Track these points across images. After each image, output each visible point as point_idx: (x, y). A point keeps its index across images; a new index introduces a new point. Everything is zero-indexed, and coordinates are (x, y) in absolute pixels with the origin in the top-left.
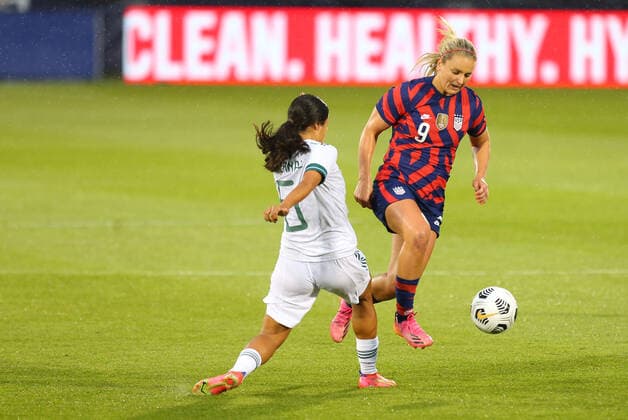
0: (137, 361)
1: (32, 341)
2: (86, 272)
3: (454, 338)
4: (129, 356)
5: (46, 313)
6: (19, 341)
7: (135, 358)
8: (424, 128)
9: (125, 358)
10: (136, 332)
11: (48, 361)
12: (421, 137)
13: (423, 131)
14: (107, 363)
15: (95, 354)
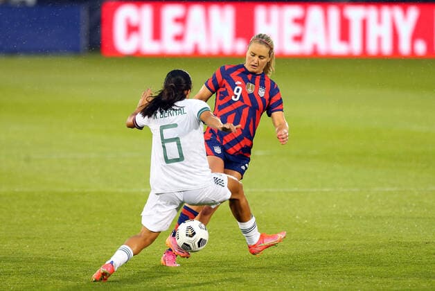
1: (38, 238)
2: (76, 190)
3: (336, 236)
4: (106, 249)
5: (48, 219)
6: (29, 238)
8: (238, 90)
9: (104, 251)
10: (112, 232)
11: (49, 253)
12: (236, 96)
13: (238, 92)
14: (91, 254)
15: (82, 248)
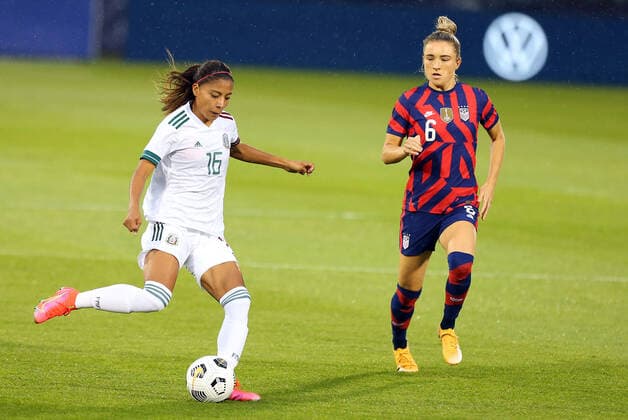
0: (139, 348)
7: (137, 346)
